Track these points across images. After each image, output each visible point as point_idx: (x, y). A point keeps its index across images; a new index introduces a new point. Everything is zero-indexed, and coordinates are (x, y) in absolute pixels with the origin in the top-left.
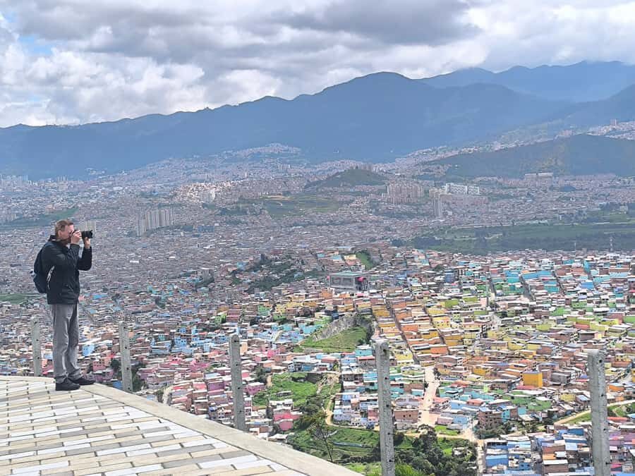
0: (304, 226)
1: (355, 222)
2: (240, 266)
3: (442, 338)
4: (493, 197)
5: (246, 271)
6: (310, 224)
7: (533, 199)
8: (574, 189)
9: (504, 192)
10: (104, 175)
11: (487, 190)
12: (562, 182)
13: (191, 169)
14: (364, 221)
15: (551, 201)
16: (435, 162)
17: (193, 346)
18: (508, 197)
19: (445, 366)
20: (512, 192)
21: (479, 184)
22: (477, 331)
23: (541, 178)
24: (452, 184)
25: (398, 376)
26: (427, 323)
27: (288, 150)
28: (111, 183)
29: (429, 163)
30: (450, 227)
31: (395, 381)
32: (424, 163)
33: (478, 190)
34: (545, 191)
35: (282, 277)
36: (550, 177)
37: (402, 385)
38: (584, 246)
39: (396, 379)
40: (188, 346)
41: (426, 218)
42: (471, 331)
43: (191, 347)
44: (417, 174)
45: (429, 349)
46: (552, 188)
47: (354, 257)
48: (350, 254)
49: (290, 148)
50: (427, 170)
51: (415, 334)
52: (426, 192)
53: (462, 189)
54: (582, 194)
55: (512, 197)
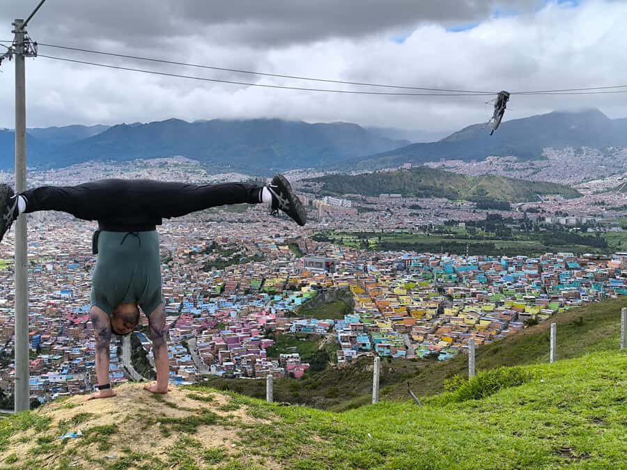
0: (219, 222)
1: (258, 221)
2: (195, 249)
3: (409, 313)
4: (361, 210)
5: (200, 253)
6: (222, 220)
7: (392, 214)
8: (420, 208)
9: (369, 206)
10: (35, 170)
11: (356, 204)
12: (409, 202)
13: (109, 171)
14: (265, 221)
15: (405, 216)
16: (313, 180)
17: (199, 308)
18: (372, 210)
19: (418, 334)
20: (375, 206)
21: (348, 198)
22: (436, 308)
23: (392, 198)
24: (330, 197)
25: (383, 340)
26: (395, 299)
27: (188, 162)
28: (42, 177)
29: (308, 180)
30: (334, 230)
31: (381, 343)
32: (303, 180)
33: (349, 203)
34: (399, 208)
35: (230, 260)
36: (399, 197)
37: (388, 346)
38: (447, 251)
39: (383, 342)
40: (195, 308)
41: (313, 222)
42: (430, 308)
43: (198, 309)
44: (299, 187)
45: (402, 320)
46: (404, 206)
47: (287, 247)
48: (282, 245)
49: (190, 160)
50: (306, 186)
51: (387, 308)
52: (311, 202)
53: (337, 202)
54: (428, 212)
55: (376, 211)
